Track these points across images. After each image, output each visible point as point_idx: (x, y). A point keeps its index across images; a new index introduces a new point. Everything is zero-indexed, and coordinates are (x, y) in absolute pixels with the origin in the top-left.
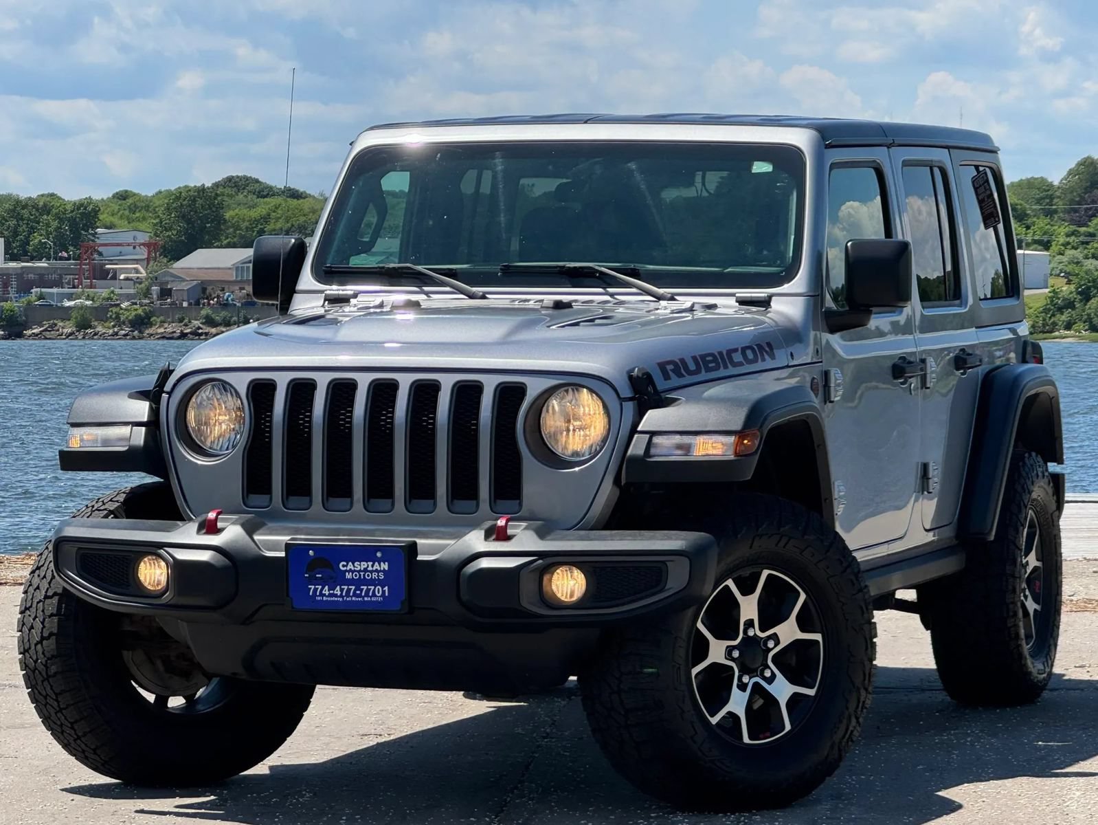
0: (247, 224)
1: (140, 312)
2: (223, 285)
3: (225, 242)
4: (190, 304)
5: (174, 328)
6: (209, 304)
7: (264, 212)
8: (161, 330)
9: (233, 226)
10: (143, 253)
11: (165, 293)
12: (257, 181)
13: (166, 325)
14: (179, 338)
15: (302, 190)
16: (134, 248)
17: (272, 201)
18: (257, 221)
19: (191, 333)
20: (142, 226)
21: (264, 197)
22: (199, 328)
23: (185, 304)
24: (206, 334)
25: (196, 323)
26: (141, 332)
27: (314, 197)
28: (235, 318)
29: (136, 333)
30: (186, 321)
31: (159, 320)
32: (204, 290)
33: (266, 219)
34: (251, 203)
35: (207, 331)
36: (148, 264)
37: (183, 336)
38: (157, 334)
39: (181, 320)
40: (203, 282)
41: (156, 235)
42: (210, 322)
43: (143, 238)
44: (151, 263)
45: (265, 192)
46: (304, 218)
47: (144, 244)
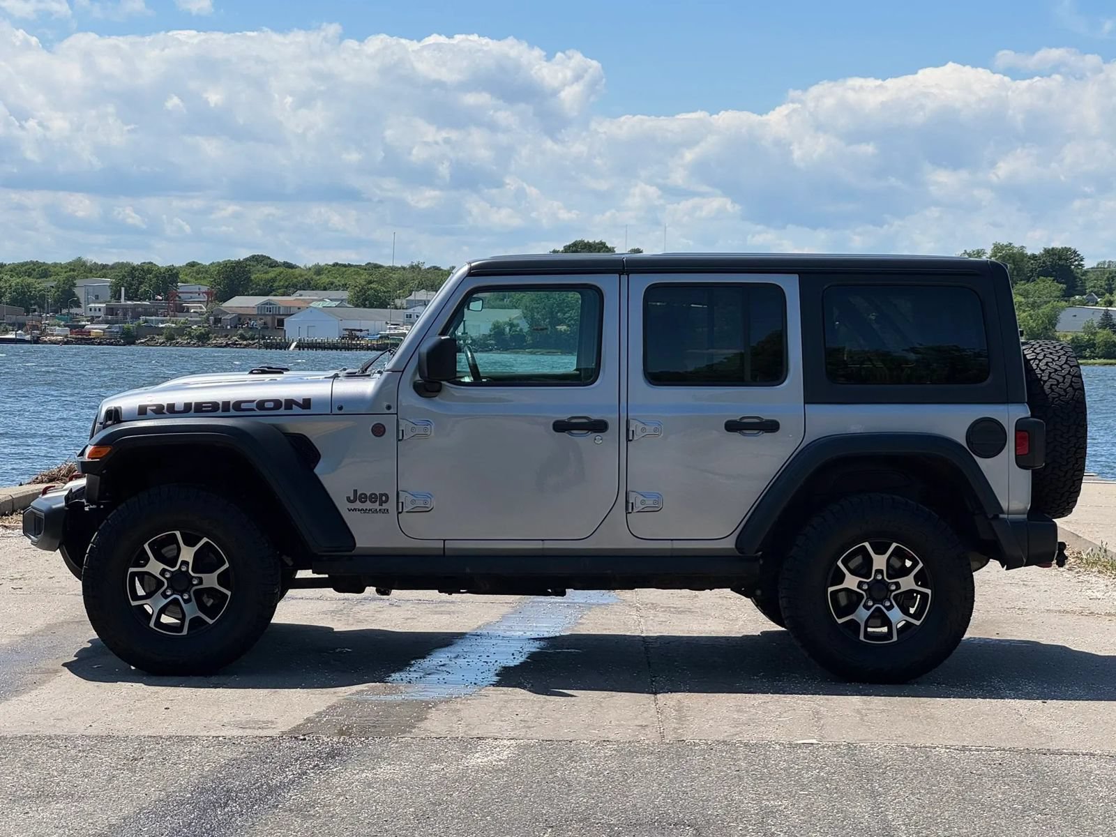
0: (263, 282)
1: (203, 331)
2: (251, 317)
3: (251, 292)
4: (231, 327)
5: (223, 341)
6: (242, 328)
7: (273, 276)
8: (215, 342)
9: (256, 283)
10: (204, 298)
11: (217, 321)
12: (269, 258)
13: (217, 339)
14: (225, 346)
15: (294, 263)
16: (199, 294)
17: (277, 270)
18: (268, 281)
19: (231, 344)
20: (203, 282)
21: (272, 267)
22: (237, 341)
23: (229, 327)
24: (241, 344)
25: (235, 338)
26: (203, 343)
27: (300, 267)
28: (257, 336)
29: (200, 343)
30: (229, 337)
31: (213, 336)
32: (240, 319)
33: (274, 280)
34: (265, 271)
35: (240, 342)
36: (208, 304)
37: (227, 345)
38: (212, 344)
39: (226, 336)
40: (239, 314)
41: (212, 288)
42: (243, 337)
43: (204, 289)
44: (210, 304)
45: (273, 264)
46: (296, 280)
47: (205, 293)
